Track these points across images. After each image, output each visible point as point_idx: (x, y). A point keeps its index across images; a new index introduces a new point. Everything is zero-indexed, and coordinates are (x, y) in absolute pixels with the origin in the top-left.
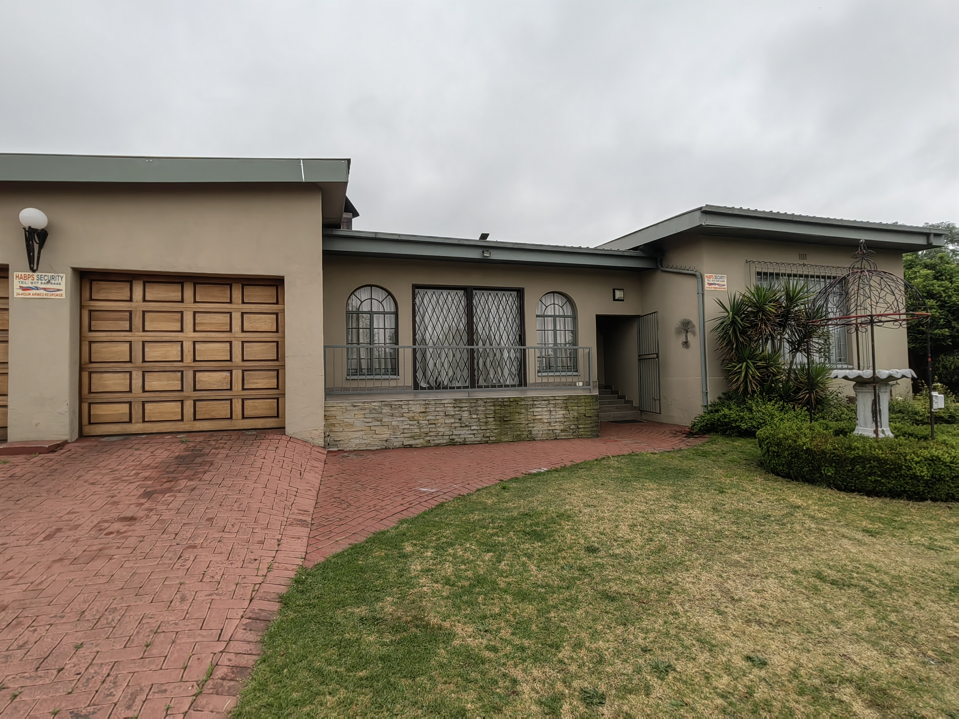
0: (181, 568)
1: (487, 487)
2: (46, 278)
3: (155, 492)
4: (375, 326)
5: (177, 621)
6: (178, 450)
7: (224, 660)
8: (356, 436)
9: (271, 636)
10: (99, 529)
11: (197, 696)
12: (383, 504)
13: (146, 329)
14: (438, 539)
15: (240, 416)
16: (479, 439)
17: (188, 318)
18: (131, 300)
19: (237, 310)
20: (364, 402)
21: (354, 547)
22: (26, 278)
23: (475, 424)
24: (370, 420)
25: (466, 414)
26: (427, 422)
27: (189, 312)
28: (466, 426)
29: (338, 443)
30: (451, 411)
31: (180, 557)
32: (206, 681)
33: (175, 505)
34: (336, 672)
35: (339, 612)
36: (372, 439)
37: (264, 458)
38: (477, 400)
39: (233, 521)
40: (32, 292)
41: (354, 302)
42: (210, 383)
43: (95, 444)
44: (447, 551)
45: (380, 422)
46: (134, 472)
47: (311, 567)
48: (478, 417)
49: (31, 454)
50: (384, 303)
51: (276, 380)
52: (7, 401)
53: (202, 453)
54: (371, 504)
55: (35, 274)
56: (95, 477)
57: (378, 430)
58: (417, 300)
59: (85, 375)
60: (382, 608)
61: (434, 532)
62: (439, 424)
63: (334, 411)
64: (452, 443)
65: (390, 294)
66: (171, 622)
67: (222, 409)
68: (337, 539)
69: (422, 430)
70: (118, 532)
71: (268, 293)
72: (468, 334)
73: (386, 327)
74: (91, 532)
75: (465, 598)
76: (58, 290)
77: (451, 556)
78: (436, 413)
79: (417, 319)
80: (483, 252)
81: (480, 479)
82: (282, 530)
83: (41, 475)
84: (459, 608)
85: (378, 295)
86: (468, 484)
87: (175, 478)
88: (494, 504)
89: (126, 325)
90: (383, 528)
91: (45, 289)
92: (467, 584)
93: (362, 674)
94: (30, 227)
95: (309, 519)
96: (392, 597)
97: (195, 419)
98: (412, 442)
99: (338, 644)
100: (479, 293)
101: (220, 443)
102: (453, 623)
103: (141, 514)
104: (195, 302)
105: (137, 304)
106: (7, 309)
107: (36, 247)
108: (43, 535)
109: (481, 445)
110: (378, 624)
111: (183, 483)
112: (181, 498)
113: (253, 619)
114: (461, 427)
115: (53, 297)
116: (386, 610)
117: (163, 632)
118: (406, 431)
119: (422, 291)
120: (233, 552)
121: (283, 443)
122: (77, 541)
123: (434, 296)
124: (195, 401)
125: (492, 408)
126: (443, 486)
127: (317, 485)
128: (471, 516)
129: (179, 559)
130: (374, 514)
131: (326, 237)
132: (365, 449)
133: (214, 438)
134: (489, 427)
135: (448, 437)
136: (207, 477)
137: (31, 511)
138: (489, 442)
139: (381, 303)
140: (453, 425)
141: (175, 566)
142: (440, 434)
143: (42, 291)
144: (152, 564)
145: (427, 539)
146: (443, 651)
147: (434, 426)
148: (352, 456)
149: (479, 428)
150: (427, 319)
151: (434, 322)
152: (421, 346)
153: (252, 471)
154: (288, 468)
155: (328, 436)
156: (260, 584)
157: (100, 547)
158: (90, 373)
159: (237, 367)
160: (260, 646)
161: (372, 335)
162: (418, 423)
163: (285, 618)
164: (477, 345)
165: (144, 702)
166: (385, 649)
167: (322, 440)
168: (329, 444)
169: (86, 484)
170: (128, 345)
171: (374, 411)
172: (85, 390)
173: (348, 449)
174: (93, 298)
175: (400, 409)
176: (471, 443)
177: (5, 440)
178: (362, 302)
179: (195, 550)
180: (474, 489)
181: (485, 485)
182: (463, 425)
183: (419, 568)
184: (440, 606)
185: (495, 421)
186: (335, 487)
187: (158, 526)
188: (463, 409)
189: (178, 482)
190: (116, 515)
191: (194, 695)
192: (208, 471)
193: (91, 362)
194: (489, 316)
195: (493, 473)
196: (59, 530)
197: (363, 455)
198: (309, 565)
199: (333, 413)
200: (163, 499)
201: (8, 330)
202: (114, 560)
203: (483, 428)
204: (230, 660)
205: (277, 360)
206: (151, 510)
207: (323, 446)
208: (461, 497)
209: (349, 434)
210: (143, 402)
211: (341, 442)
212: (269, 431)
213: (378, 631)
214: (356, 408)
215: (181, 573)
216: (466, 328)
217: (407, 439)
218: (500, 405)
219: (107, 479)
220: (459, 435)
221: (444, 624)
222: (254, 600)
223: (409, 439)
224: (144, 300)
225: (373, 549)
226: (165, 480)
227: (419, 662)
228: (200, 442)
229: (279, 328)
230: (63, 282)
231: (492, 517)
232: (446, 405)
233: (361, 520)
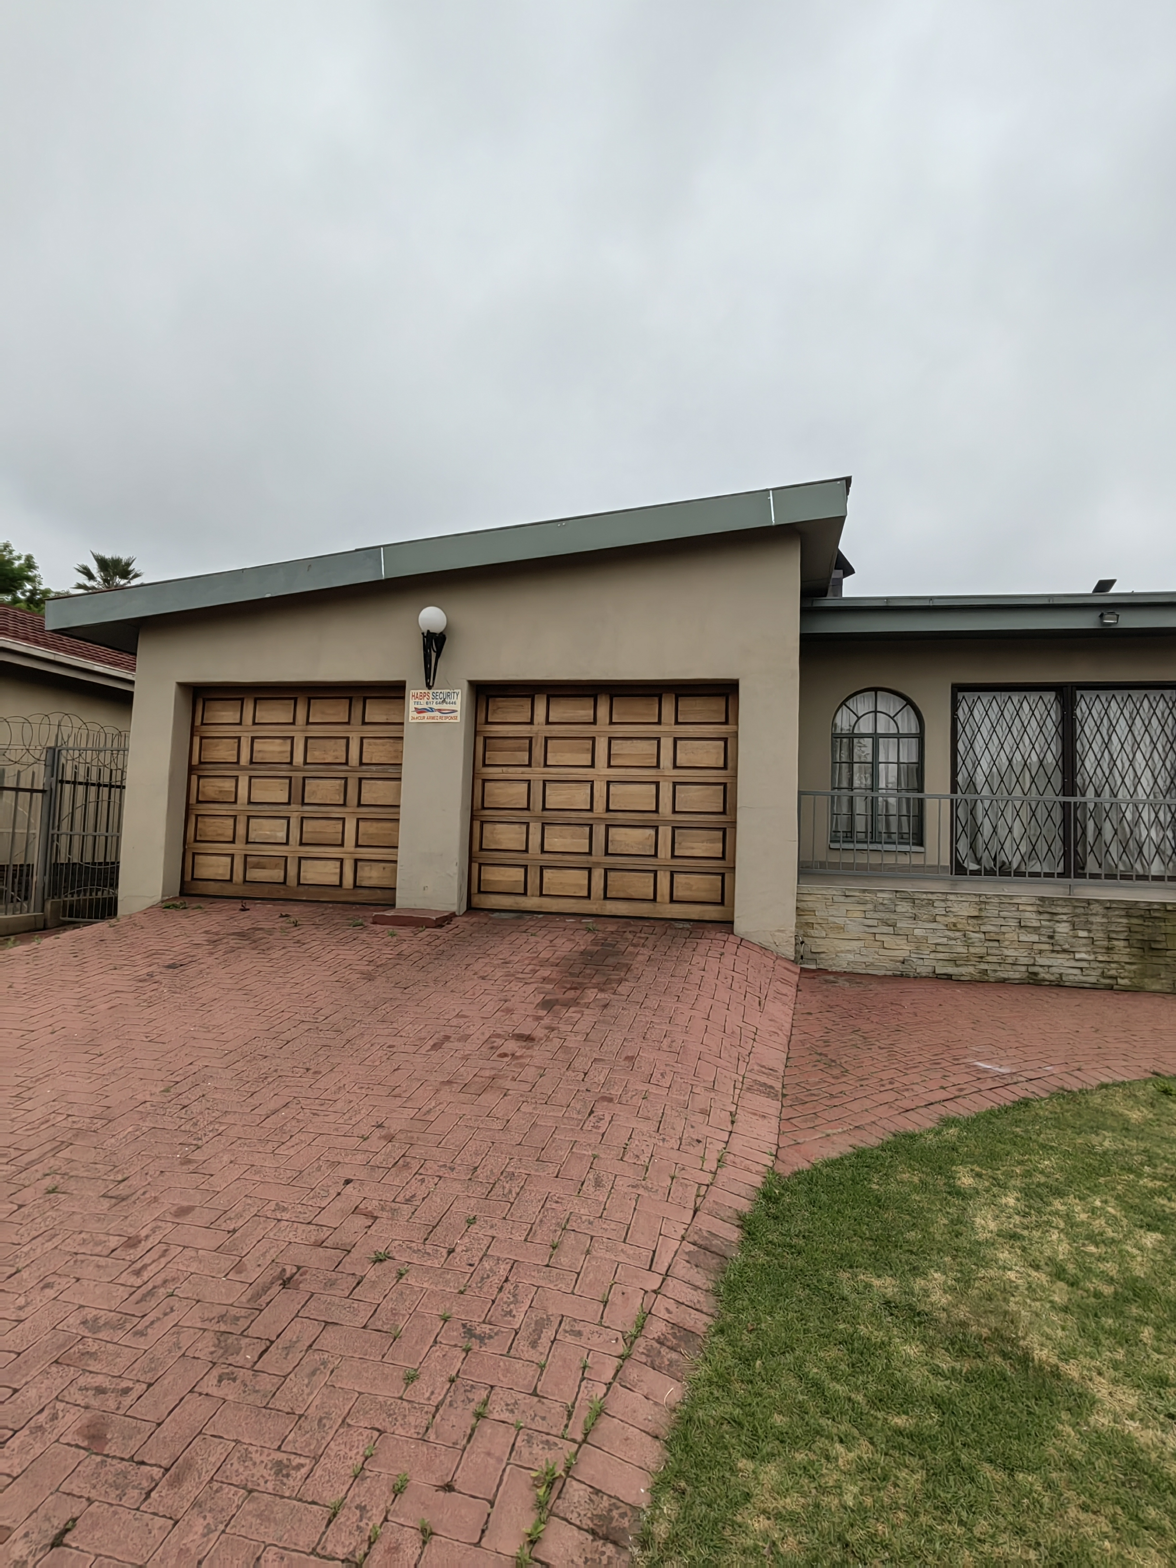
0: (594, 1130)
1: (1123, 1083)
2: (441, 696)
3: (556, 1002)
4: (882, 758)
5: (591, 1218)
6: (583, 941)
7: (661, 1306)
8: (848, 948)
9: (731, 1287)
10: (490, 1045)
11: (624, 1360)
12: (905, 1079)
13: (549, 763)
14: (1028, 1174)
15: (667, 898)
16: (1093, 979)
17: (602, 746)
18: (531, 723)
19: (667, 734)
20: (864, 891)
21: (860, 1154)
22: (423, 696)
23: (1084, 949)
24: (875, 923)
25: (1063, 928)
26: (982, 936)
27: (602, 739)
28: (1065, 951)
29: (815, 956)
30: (1031, 918)
31: (592, 1112)
32: (636, 1337)
33: (584, 1025)
34: (850, 1399)
35: (844, 1275)
36: (877, 957)
37: (704, 970)
38: (1089, 902)
39: (663, 1067)
40: (426, 715)
41: (844, 720)
42: (627, 845)
43: (485, 920)
44: (1050, 1204)
45: (891, 928)
46: (530, 967)
47: (787, 1174)
48: (1091, 935)
49: (418, 927)
50: (898, 718)
51: (721, 845)
52: (397, 855)
53: (615, 950)
54: (885, 1076)
55: (431, 691)
56: (485, 969)
57: (888, 941)
58: (960, 713)
59: (477, 825)
60: (926, 1293)
61: (1017, 1157)
62: (1007, 943)
63: (811, 902)
64: (1033, 981)
65: (909, 702)
66: (584, 1218)
67: (641, 885)
68: (829, 1131)
69: (972, 950)
70: (513, 1055)
71: (713, 708)
72: (1063, 773)
73: (901, 760)
74: (481, 1049)
75: (1109, 1322)
76: (454, 711)
77: (1060, 1216)
78: (1001, 922)
79: (961, 747)
80: (1102, 616)
81: (1107, 1063)
82: (736, 1097)
83: (428, 957)
84: (1097, 1343)
85: (888, 704)
86: (1079, 1070)
87: (582, 983)
88: (1148, 1123)
89: (524, 757)
90: (910, 1128)
91: (439, 710)
92: (1108, 1290)
93: (900, 1421)
94: (428, 631)
95: (778, 1086)
96: (945, 1273)
97: (605, 898)
98: (951, 970)
99: (846, 1342)
100: (1089, 695)
101: (640, 937)
102: (1085, 1372)
103: (540, 1033)
104: (611, 723)
105: (539, 729)
106: (402, 738)
107: (434, 655)
108: (431, 1042)
109: (1098, 993)
110: (920, 1323)
111: (591, 994)
112: (589, 1017)
113: (700, 1246)
114: (1053, 951)
115: (447, 720)
116: (933, 1298)
117: (574, 1230)
118: (940, 948)
119: (970, 696)
120: (665, 1121)
121: (731, 948)
122: (466, 1058)
123: (994, 703)
124: (606, 870)
125: (1124, 921)
126: (1024, 1065)
127: (788, 1026)
128: (1095, 1139)
129: (590, 1115)
130: (889, 1097)
131: (807, 612)
132: (864, 972)
133: (631, 929)
134: (1116, 958)
135: (1024, 969)
136: (623, 989)
137: (418, 1005)
138: (1115, 987)
139: (892, 718)
140: (1036, 947)
141: (586, 1125)
142: (1010, 960)
143: (437, 714)
144: (555, 1114)
145: (1004, 1169)
146: (1069, 1429)
147: (996, 944)
148: (841, 982)
149: (1092, 957)
150: (979, 745)
151: (993, 750)
152: (969, 797)
153: (687, 990)
154: (739, 990)
155: (802, 943)
156: (708, 1186)
157: (493, 1072)
158: (482, 823)
159: (666, 822)
160: (712, 1299)
161: (875, 775)
162: (965, 936)
163: (750, 1261)
164: (1083, 795)
165: (552, 1342)
166: (941, 1383)
167: (793, 950)
168: (802, 957)
169: (476, 976)
170: (526, 785)
171: (881, 908)
172: (476, 847)
173: (834, 969)
174: (490, 720)
175: (932, 908)
176: (1075, 985)
177: (393, 905)
178: (859, 718)
179: (611, 1104)
180: (1095, 1083)
181: (1120, 1079)
182: (1057, 948)
183: (992, 1226)
184: (1050, 1324)
185: (1130, 946)
186: (817, 1035)
187: (561, 1056)
188: (1057, 918)
189: (586, 991)
190: (510, 1029)
191: (619, 1357)
192: (626, 980)
193: (484, 808)
194: (1110, 738)
195: (1135, 1056)
196: (447, 1038)
197: (860, 983)
198: (785, 1170)
199: (810, 905)
200: (567, 1015)
201: (401, 764)
202: (509, 1097)
203: (1100, 958)
204: (668, 1311)
205: (724, 813)
206: (553, 1029)
207: (793, 959)
208: (1065, 1095)
209: (836, 942)
210: (541, 867)
211: (823, 956)
212: (710, 925)
213: (923, 1341)
214: (849, 900)
215: (594, 1139)
216: (1060, 763)
217: (941, 963)
218: (1141, 916)
219: (499, 973)
220: (1049, 967)
221: (1064, 1367)
222: (698, 1213)
223: (946, 963)
224: (548, 722)
225: (897, 1166)
226: (568, 986)
227: (1018, 1438)
228: (612, 932)
229: (729, 763)
230: (459, 701)
231: (1145, 1151)
232: (1021, 907)
233: (868, 1103)
